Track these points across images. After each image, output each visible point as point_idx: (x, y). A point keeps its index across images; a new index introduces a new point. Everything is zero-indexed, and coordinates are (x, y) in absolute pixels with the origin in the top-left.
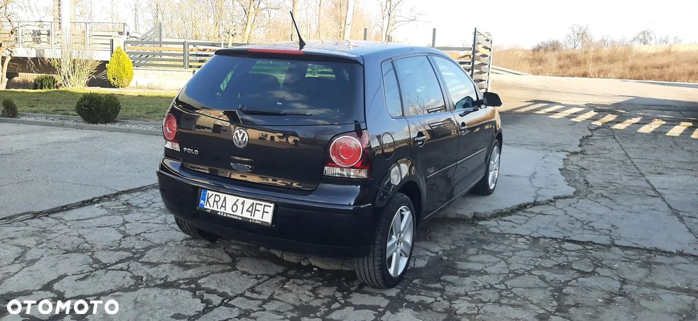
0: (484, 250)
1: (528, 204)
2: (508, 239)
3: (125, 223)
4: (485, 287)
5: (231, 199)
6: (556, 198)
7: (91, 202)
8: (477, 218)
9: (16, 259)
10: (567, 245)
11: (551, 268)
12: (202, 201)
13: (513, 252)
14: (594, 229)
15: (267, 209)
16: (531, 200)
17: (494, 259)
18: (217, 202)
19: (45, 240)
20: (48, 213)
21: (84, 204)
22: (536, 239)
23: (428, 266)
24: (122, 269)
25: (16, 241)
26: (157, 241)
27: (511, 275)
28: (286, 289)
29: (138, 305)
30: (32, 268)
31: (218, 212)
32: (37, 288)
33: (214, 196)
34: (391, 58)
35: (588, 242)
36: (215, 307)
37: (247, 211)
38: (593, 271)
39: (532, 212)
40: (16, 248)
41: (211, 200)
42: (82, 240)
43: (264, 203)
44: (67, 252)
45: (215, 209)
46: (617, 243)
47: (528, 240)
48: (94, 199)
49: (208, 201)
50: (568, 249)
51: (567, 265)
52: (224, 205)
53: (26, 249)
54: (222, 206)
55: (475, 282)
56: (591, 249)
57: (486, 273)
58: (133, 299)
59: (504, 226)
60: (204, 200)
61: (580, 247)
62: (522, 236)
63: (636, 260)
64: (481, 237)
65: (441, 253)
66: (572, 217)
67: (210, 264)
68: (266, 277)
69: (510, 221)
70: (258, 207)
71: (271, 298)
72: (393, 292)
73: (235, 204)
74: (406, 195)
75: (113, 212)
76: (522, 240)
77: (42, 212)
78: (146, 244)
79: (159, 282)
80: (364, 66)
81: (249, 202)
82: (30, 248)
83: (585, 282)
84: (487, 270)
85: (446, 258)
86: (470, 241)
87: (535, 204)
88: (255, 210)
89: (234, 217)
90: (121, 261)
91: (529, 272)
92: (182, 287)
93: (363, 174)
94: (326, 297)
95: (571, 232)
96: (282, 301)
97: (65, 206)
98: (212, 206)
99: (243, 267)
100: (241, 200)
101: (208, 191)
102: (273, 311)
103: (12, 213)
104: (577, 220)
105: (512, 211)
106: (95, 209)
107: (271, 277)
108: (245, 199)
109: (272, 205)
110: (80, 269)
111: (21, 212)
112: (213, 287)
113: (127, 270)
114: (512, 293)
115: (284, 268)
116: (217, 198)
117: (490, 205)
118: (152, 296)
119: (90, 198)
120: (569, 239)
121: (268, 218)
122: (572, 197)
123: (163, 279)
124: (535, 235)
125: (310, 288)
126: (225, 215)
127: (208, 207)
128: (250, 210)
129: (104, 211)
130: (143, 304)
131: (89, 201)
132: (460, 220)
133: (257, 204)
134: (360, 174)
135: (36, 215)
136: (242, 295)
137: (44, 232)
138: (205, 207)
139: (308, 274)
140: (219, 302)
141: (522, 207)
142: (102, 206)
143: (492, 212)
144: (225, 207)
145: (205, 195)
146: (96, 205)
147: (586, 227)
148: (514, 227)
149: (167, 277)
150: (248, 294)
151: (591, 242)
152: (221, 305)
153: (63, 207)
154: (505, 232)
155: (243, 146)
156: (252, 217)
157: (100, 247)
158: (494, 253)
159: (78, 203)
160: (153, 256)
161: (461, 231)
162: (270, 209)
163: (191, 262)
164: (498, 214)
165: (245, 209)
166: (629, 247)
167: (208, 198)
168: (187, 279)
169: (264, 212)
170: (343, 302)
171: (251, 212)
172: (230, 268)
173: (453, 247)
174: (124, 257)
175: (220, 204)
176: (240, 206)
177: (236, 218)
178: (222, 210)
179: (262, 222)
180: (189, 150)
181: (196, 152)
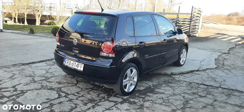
0: (168, 85)
1: (195, 71)
2: (180, 82)
3: (50, 68)
4: (160, 98)
5: (72, 62)
6: (207, 69)
7: (43, 61)
8: (172, 74)
9: (10, 78)
10: (202, 86)
11: (189, 94)
12: (64, 62)
13: (179, 87)
14: (216, 81)
16: (197, 69)
17: (170, 89)
19: (22, 72)
20: (27, 64)
21: (40, 62)
22: (191, 83)
23: (144, 90)
24: (39, 83)
25: (13, 72)
26: (56, 75)
27: (172, 95)
28: (89, 93)
29: (38, 94)
30: (13, 81)
32: (10, 87)
33: (67, 61)
34: (132, 15)
35: (210, 85)
36: (62, 97)
38: (205, 96)
39: (195, 73)
40: (11, 74)
41: (66, 62)
42: (33, 73)
43: (81, 64)
44: (27, 76)
45: (67, 65)
46: (222, 86)
47: (188, 83)
48: (44, 60)
50: (201, 87)
51: (196, 93)
53: (15, 74)
55: (158, 96)
56: (210, 88)
57: (164, 94)
58: (37, 92)
59: (181, 78)
61: (206, 87)
62: (186, 82)
63: (226, 93)
64: (171, 81)
65: (152, 85)
66: (209, 76)
67: (68, 83)
68: (85, 89)
69: (185, 76)
71: (82, 96)
72: (126, 97)
73: (73, 64)
74: (134, 64)
75: (48, 65)
76: (186, 83)
77: (25, 64)
78: (52, 75)
79: (49, 88)
80: (118, 18)
82: (16, 74)
83: (200, 100)
84: (165, 92)
85: (153, 87)
86: (165, 82)
87: (198, 71)
88: (78, 66)
89: (72, 68)
90: (41, 80)
91: (180, 94)
92: (55, 90)
93: (114, 56)
94: (101, 97)
95: (206, 81)
96: (86, 97)
97: (34, 62)
99: (79, 85)
100: (75, 62)
102: (80, 100)
103: (16, 63)
104: (211, 77)
105: (188, 73)
106: (44, 64)
107: (87, 89)
108: (76, 62)
109: (83, 65)
110: (27, 82)
111: (19, 63)
112: (65, 91)
113: (41, 83)
114: (168, 101)
115: (93, 86)
117: (179, 70)
118: (43, 92)
119: (43, 60)
120: (204, 84)
121: (82, 69)
122: (214, 69)
123: (50, 87)
124: (191, 82)
125: (98, 93)
126: (70, 67)
127: (65, 64)
128: (77, 66)
129: (46, 64)
130: (40, 94)
131: (42, 61)
132: (166, 75)
133: (79, 64)
134: (112, 56)
135: (23, 64)
136: (73, 94)
137: (23, 70)
139: (101, 89)
140: (64, 96)
141: (192, 72)
142: (46, 63)
143: (179, 73)
145: (65, 60)
146: (44, 62)
147: (213, 80)
148: (185, 78)
149: (52, 86)
150: (75, 94)
151: (211, 85)
152: (64, 97)
153: (33, 62)
154: (180, 80)
155: (76, 44)
156: (77, 68)
157: (37, 76)
158: (171, 87)
159: (38, 61)
160: (51, 80)
161: (164, 78)
163: (63, 82)
164: (181, 73)
166: (226, 88)
168: (58, 87)
169: (81, 67)
170: (106, 99)
171: (77, 67)
172: (75, 85)
173: (157, 84)
174: (42, 79)
175: (69, 63)
176: (74, 64)
177: (73, 68)
178: (69, 65)
179: (80, 70)
180: (62, 45)
181: (64, 46)
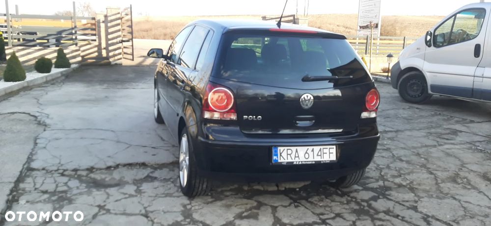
5: (302, 150)
12: (275, 158)
15: (331, 151)
18: (290, 155)
31: (293, 162)
33: (286, 150)
37: (318, 155)
41: (284, 154)
43: (328, 147)
45: (290, 160)
49: (281, 155)
52: (297, 156)
54: (295, 157)
60: (277, 155)
70: (325, 151)
73: (306, 153)
81: (317, 149)
88: (323, 153)
89: (308, 163)
98: (286, 158)
100: (311, 148)
101: (279, 148)
109: (335, 147)
116: (289, 152)
121: (333, 158)
126: (300, 163)
127: (281, 160)
128: (319, 154)
133: (323, 148)
138: (279, 161)
144: (298, 157)
145: (276, 152)
155: (310, 106)
156: (322, 160)
162: (334, 149)
165: (315, 155)
167: (281, 154)
169: (330, 153)
171: (321, 155)
175: (293, 156)
176: (311, 154)
177: (310, 163)
178: (297, 159)
179: (331, 161)
180: (250, 118)
181: (259, 118)
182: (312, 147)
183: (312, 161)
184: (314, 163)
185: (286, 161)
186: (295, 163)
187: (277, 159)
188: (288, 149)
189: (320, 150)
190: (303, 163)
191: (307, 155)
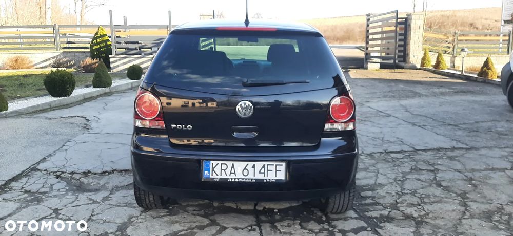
4: (398, 194)
5: (239, 166)
12: (206, 173)
15: (279, 168)
18: (224, 170)
31: (228, 179)
33: (219, 165)
37: (260, 172)
41: (217, 170)
43: (275, 163)
45: (224, 176)
49: (213, 170)
52: (233, 171)
54: (231, 173)
55: (388, 193)
60: (208, 170)
70: (270, 168)
73: (245, 169)
81: (259, 165)
88: (268, 170)
89: (247, 181)
98: (219, 174)
100: (251, 164)
101: (212, 162)
109: (284, 164)
115: (252, 216)
116: (224, 167)
121: (281, 176)
126: (237, 180)
127: (214, 176)
128: (262, 171)
133: (268, 165)
138: (211, 177)
139: (277, 216)
144: (235, 173)
145: (208, 166)
155: (248, 116)
156: (266, 178)
162: (282, 167)
165: (257, 171)
167: (213, 169)
169: (276, 171)
171: (264, 173)
175: (228, 171)
176: (251, 170)
178: (233, 176)
179: (277, 180)
180: (179, 127)
181: (189, 127)
182: (253, 163)
183: (252, 179)
184: (254, 181)
185: (219, 177)
186: (230, 180)
187: (208, 174)
188: (221, 164)
189: (264, 166)
190: (240, 180)
191: (245, 171)
